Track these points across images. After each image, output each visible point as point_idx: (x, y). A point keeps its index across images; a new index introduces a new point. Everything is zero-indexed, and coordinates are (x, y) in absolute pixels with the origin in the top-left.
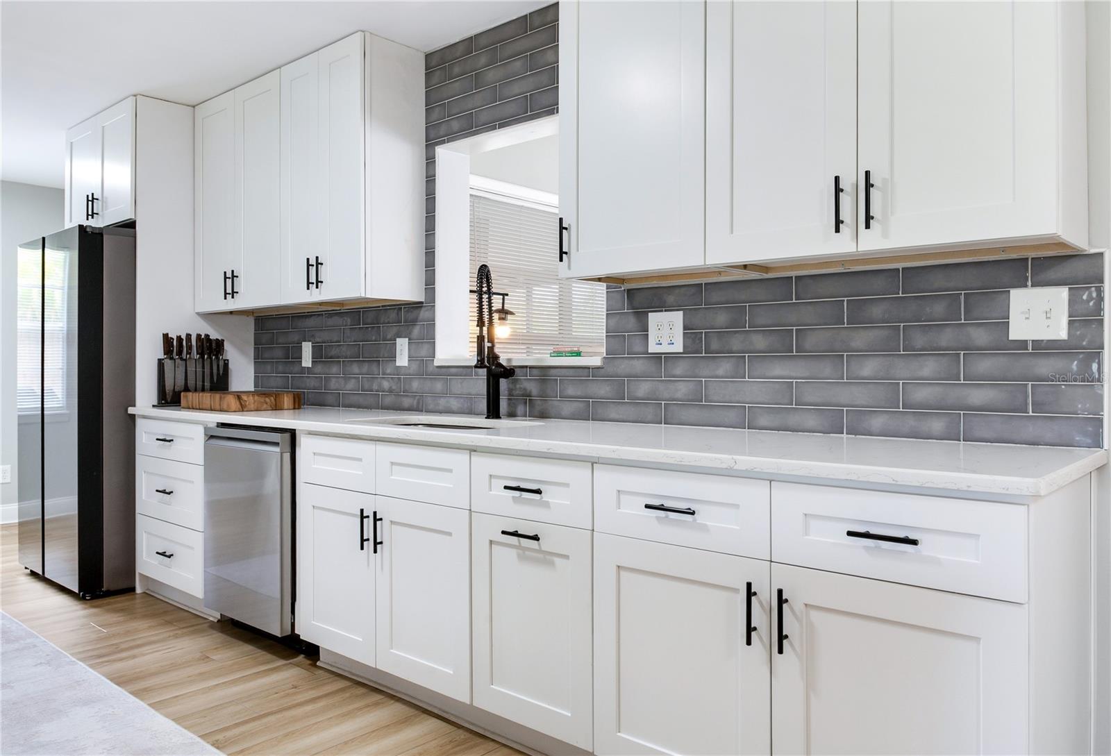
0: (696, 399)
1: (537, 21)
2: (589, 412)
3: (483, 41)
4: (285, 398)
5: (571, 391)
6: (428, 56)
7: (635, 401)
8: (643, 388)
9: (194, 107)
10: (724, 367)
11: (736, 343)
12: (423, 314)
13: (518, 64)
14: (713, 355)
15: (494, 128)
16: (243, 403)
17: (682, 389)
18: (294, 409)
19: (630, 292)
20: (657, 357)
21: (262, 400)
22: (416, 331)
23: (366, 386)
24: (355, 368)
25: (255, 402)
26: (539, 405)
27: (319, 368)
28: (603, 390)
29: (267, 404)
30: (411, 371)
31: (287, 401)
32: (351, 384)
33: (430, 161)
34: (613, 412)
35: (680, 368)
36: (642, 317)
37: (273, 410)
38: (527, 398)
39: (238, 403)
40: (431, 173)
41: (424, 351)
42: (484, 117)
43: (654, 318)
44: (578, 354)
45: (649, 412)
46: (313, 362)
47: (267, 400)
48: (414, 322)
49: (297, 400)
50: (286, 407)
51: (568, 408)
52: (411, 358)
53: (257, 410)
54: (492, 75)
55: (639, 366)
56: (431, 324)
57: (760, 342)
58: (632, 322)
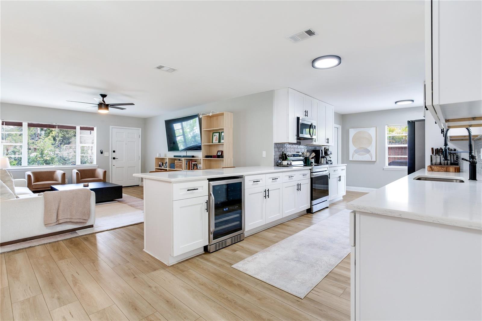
4: (451, 168)
16: (432, 169)
18: (455, 172)
21: (440, 168)
25: (437, 169)
29: (442, 169)
37: (445, 172)
39: (430, 169)
47: (443, 168)
49: (457, 169)
50: (451, 171)
53: (438, 171)
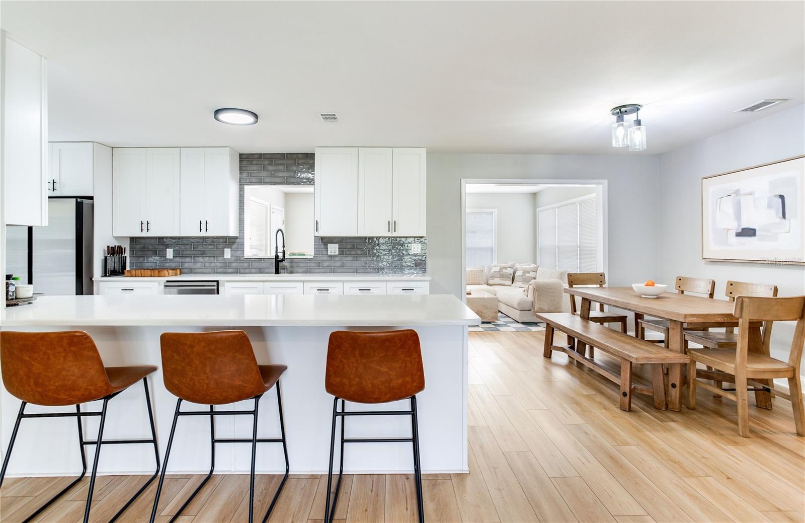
0: (342, 267)
1: (289, 156)
2: (308, 271)
3: (267, 156)
5: (302, 265)
6: (241, 155)
7: (324, 267)
8: (326, 264)
9: (113, 148)
10: (350, 258)
11: (353, 252)
12: (238, 240)
13: (281, 167)
14: (347, 255)
15: (272, 184)
17: (338, 264)
19: (322, 238)
20: (331, 256)
22: (234, 246)
23: (207, 265)
24: (201, 259)
26: (290, 269)
27: (178, 259)
28: (313, 265)
30: (232, 260)
31: (178, 271)
32: (199, 265)
33: (241, 190)
34: (316, 271)
35: (337, 259)
36: (326, 244)
38: (284, 268)
40: (242, 194)
41: (239, 253)
42: (267, 180)
43: (329, 246)
44: (304, 255)
45: (328, 270)
46: (173, 257)
48: (234, 243)
51: (300, 270)
52: (232, 255)
54: (270, 168)
55: (325, 258)
56: (243, 244)
57: (359, 252)
58: (323, 246)
